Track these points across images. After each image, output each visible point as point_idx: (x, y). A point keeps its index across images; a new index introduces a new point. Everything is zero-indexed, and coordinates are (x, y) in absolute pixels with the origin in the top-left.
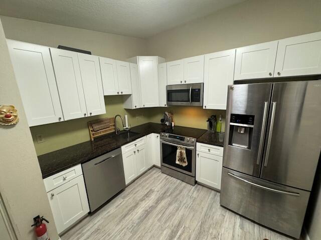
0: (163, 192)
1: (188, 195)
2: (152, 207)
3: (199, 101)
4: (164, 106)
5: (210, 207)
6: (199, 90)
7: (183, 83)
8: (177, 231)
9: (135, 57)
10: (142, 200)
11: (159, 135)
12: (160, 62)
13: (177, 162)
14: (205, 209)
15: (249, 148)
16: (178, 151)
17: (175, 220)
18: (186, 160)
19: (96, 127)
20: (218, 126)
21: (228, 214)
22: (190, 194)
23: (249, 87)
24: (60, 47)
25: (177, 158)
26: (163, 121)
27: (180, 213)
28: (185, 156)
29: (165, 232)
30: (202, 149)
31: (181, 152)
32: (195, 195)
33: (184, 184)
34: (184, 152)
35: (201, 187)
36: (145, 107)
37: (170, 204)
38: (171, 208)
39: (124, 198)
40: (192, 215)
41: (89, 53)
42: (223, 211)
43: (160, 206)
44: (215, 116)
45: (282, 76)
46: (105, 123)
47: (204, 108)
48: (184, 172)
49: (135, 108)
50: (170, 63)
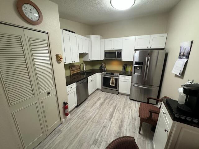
0: (105, 97)
1: (116, 98)
2: (103, 102)
3: (120, 57)
4: (103, 60)
5: (126, 100)
6: (120, 53)
7: (112, 49)
8: (116, 108)
9: (89, 35)
10: (97, 101)
11: (101, 73)
12: (101, 39)
13: (111, 85)
14: (124, 101)
15: (141, 74)
16: (111, 80)
17: (114, 105)
18: (115, 83)
19: (73, 69)
20: (127, 69)
21: (133, 101)
22: (117, 97)
23: (140, 52)
24: (64, 30)
25: (111, 83)
26: (101, 67)
27: (115, 103)
28: (114, 81)
29: (111, 108)
30: (122, 77)
31: (112, 80)
32: (119, 97)
33: (113, 94)
34: (114, 79)
35: (121, 95)
36: (94, 60)
37: (110, 101)
38: (111, 102)
39: (89, 101)
40: (120, 103)
41: (74, 33)
42: (131, 101)
43: (106, 102)
44: (126, 64)
45: (151, 48)
46: (76, 67)
47: (122, 60)
48: (113, 89)
49: (89, 60)
50: (106, 40)
